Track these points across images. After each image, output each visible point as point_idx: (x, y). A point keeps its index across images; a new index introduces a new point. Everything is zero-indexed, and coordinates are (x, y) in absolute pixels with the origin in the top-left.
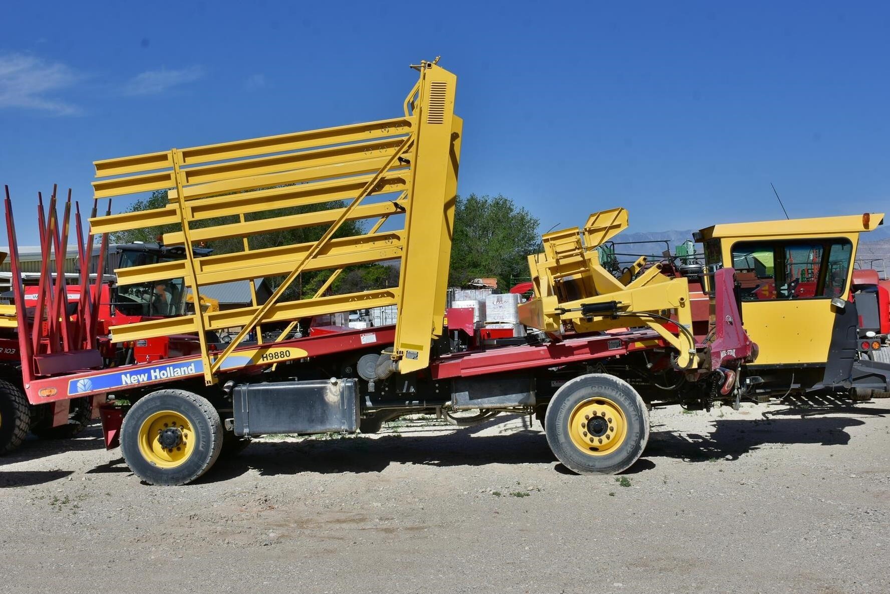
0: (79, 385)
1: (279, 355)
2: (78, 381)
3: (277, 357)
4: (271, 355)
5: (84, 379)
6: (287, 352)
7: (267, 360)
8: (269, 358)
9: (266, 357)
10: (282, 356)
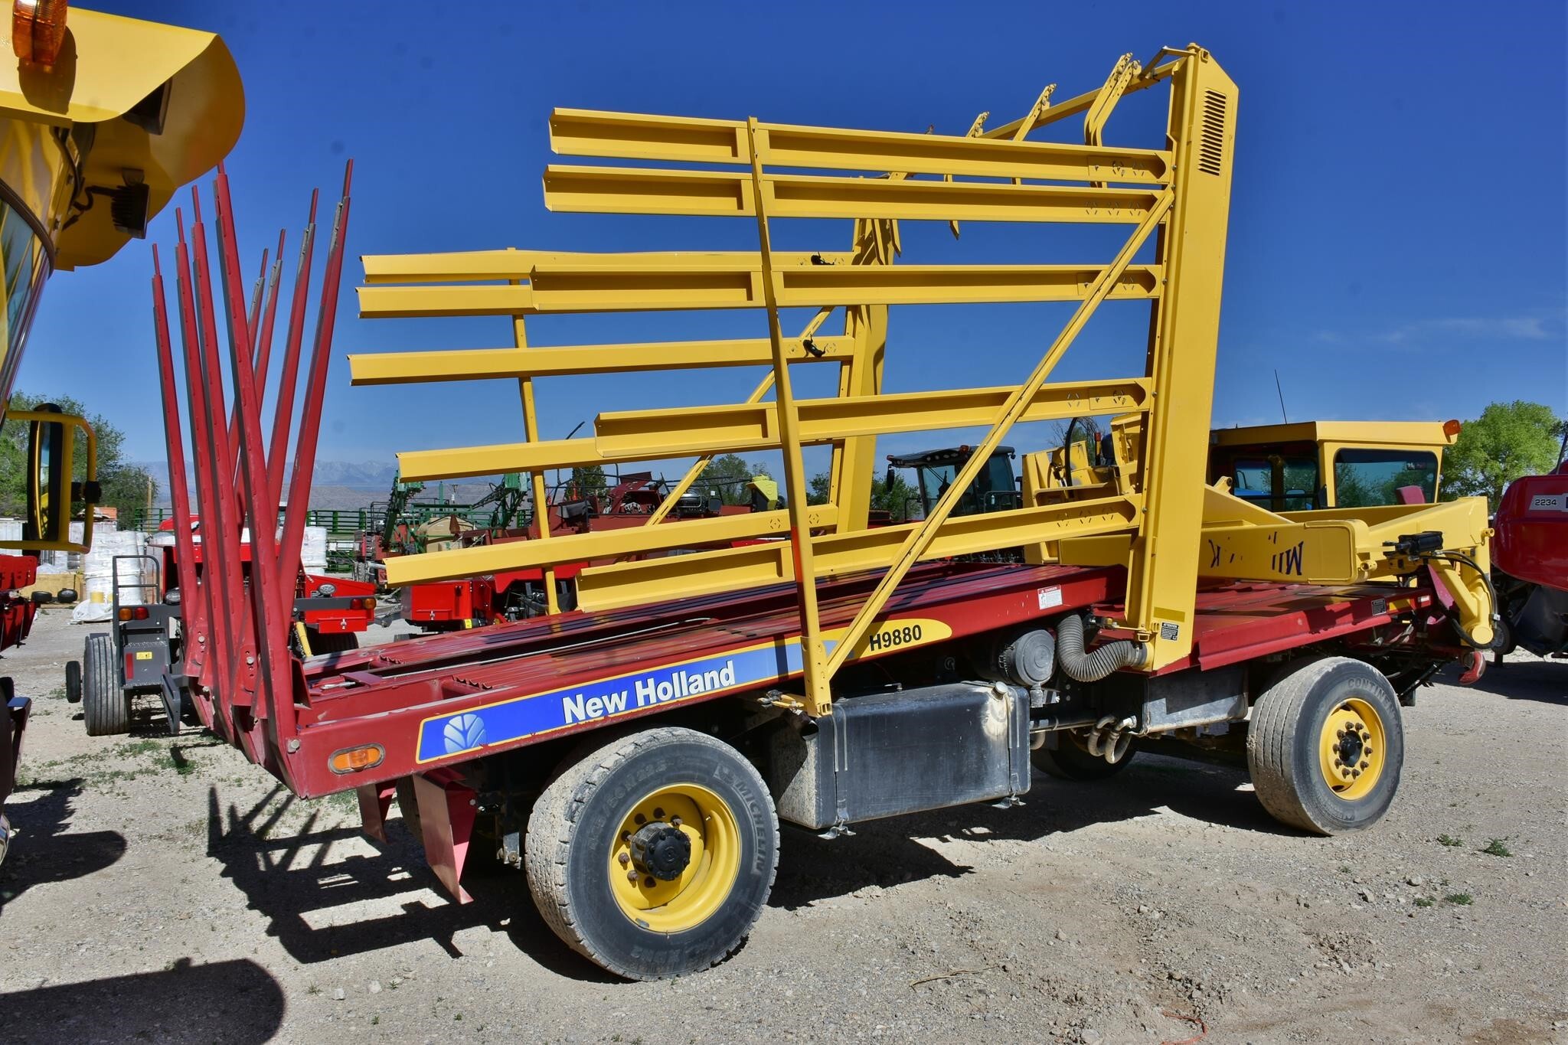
0: (448, 731)
1: (902, 636)
2: (446, 721)
3: (897, 640)
4: (887, 637)
5: (462, 715)
6: (917, 629)
7: (880, 647)
8: (883, 643)
9: (878, 642)
10: (907, 638)
